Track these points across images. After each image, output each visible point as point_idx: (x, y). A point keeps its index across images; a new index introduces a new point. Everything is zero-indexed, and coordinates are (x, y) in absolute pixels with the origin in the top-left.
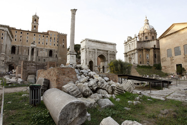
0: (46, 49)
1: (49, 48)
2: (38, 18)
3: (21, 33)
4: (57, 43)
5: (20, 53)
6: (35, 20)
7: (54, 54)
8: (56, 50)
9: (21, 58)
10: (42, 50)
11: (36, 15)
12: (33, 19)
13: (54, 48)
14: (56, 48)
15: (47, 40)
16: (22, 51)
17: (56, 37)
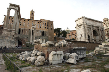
0: (41, 31)
1: (42, 30)
2: (34, 12)
3: (24, 20)
4: (47, 27)
5: (23, 34)
6: (32, 14)
7: (46, 34)
8: (47, 31)
9: (24, 37)
10: (37, 31)
11: (32, 11)
12: (31, 13)
13: (45, 30)
14: (47, 30)
15: (41, 25)
16: (25, 32)
17: (47, 23)
